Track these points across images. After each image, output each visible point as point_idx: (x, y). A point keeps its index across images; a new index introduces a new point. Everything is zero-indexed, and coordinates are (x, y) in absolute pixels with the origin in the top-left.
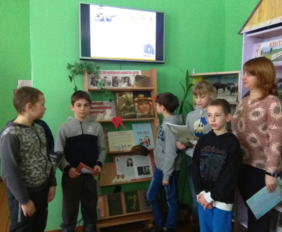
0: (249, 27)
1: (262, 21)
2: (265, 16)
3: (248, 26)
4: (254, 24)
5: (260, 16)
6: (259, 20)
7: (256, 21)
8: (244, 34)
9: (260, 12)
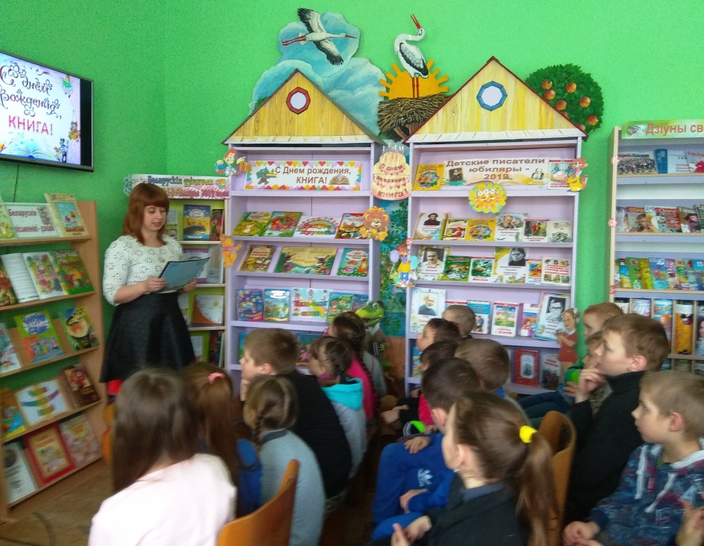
0: (240, 138)
1: (260, 134)
2: (265, 129)
3: (237, 135)
4: (248, 135)
5: (257, 128)
6: (256, 132)
7: (252, 132)
8: (230, 146)
9: (258, 122)
